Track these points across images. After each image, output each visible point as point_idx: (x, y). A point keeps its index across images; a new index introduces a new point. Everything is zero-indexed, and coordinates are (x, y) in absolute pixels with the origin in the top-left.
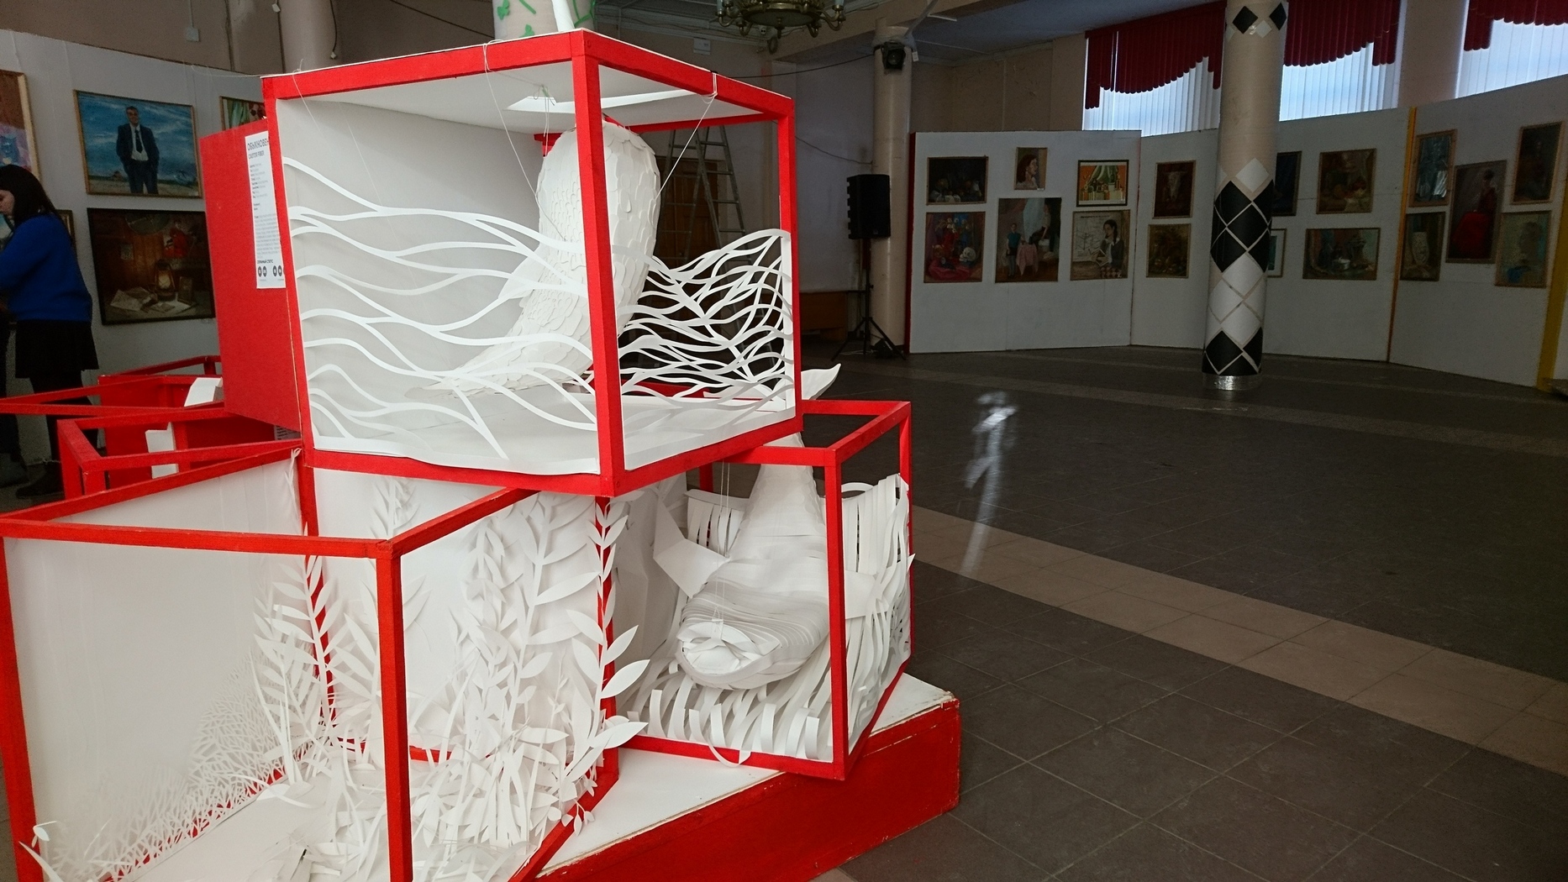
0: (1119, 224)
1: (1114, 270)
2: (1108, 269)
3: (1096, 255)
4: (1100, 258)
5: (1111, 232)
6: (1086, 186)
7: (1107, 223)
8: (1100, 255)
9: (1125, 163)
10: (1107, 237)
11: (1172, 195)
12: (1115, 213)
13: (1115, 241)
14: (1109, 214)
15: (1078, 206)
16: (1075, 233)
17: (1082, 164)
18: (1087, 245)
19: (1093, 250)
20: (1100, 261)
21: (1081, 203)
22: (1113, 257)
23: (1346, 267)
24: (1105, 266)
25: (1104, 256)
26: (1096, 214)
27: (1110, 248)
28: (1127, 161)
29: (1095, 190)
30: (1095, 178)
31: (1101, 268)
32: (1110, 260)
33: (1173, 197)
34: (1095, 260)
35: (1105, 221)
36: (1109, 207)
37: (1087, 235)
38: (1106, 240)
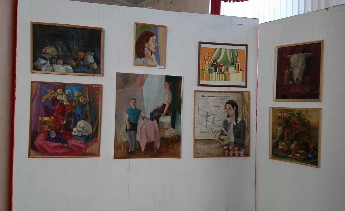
0: (239, 105)
1: (236, 149)
2: (231, 147)
3: (219, 134)
4: (222, 137)
5: (232, 112)
7: (228, 103)
8: (222, 133)
9: (244, 48)
10: (228, 116)
11: (295, 78)
12: (235, 94)
13: (236, 121)
14: (230, 94)
15: (199, 85)
16: (197, 112)
18: (209, 124)
19: (215, 129)
20: (222, 140)
21: (202, 82)
22: (236, 137)
24: (228, 145)
25: (226, 135)
26: (216, 94)
28: (246, 46)
29: (216, 71)
31: (223, 146)
32: (233, 139)
33: (297, 79)
34: (217, 139)
35: (226, 101)
36: (229, 88)
37: (209, 114)
38: (228, 119)
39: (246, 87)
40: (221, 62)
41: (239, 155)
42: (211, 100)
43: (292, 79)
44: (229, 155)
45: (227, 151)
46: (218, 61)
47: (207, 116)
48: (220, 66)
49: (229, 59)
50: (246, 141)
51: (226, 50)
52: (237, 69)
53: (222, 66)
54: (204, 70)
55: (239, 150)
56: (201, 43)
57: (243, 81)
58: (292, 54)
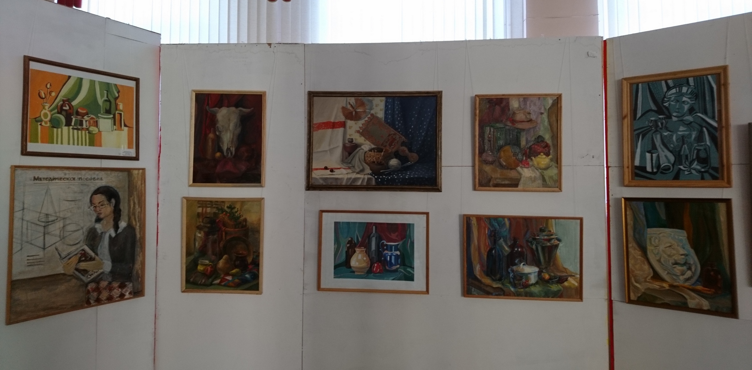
0: (123, 195)
1: (116, 285)
2: (104, 284)
4: (83, 265)
5: (108, 210)
7: (98, 191)
8: (84, 257)
9: (132, 84)
10: (98, 220)
11: (225, 148)
12: (116, 173)
13: (116, 227)
14: (102, 174)
16: (18, 215)
17: (33, 66)
18: (50, 240)
19: (66, 250)
20: (85, 272)
21: (31, 147)
22: (114, 260)
23: (533, 279)
24: (97, 281)
25: (92, 259)
26: (70, 174)
27: (106, 242)
28: (137, 80)
29: (68, 124)
30: (68, 101)
31: (87, 285)
32: (107, 266)
33: (228, 149)
35: (93, 189)
36: (101, 161)
37: (51, 219)
38: (98, 226)
39: (136, 158)
40: (82, 105)
41: (122, 297)
42: (56, 188)
43: (220, 150)
44: (99, 302)
45: (95, 294)
46: (74, 103)
47: (47, 224)
48: (78, 113)
49: (100, 101)
50: (137, 266)
51: (92, 83)
52: (118, 123)
53: (83, 115)
54: (38, 120)
55: (122, 286)
56: (28, 60)
57: (130, 147)
58: (220, 107)
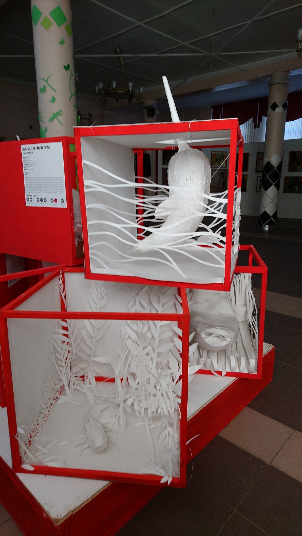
6: (214, 160)
17: (213, 153)
23: (297, 189)
27: (221, 182)
30: (217, 158)
